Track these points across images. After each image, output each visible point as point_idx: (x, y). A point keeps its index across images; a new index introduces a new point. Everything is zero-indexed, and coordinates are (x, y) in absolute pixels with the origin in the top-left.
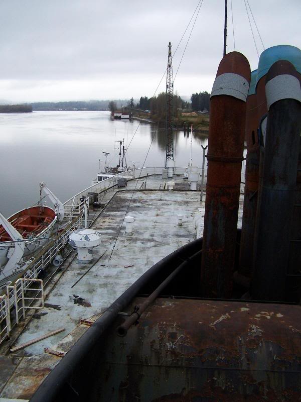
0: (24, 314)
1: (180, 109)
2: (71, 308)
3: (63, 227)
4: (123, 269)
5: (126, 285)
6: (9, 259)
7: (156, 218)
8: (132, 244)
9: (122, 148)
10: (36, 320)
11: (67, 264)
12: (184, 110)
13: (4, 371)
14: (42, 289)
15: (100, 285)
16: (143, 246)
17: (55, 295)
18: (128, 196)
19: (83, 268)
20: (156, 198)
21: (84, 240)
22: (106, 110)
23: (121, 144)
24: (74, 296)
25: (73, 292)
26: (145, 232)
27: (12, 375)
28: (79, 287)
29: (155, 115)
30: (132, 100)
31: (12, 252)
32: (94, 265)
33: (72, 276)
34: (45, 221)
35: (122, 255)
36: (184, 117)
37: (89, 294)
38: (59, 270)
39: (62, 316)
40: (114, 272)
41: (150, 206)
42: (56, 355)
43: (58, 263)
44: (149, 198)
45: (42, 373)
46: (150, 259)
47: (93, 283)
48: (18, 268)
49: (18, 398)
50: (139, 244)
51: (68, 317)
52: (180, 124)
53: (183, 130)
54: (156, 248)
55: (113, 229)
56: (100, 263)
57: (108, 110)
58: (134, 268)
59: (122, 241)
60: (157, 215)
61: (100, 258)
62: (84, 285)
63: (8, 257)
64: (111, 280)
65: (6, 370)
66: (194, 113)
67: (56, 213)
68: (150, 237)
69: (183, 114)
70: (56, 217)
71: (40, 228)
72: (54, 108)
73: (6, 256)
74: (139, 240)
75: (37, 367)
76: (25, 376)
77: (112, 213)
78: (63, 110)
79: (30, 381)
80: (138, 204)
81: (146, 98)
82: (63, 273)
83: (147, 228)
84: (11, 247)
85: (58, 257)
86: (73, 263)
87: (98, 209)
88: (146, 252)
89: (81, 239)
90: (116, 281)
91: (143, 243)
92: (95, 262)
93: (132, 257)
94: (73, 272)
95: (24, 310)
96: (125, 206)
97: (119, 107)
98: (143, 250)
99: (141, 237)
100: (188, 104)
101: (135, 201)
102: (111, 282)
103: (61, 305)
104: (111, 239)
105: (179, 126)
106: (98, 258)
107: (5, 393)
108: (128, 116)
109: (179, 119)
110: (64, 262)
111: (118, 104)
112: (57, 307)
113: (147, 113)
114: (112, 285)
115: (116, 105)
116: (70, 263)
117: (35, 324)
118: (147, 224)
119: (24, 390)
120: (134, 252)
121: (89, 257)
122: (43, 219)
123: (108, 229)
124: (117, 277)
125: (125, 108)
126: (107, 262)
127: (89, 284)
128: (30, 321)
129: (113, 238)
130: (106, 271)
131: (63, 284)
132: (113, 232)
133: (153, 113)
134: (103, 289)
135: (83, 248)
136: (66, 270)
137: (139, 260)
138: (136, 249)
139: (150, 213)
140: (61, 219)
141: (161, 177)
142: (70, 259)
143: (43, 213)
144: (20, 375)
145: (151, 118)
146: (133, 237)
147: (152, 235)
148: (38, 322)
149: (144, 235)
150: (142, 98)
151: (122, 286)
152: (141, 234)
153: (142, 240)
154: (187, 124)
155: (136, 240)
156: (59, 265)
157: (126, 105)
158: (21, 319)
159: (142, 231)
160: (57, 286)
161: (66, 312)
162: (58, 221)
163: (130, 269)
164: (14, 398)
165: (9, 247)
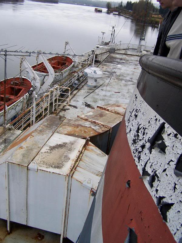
0: (57, 107)
1: (152, 12)
2: (84, 108)
3: (76, 70)
4: (114, 93)
5: (116, 102)
6: (44, 82)
7: (134, 70)
8: (120, 81)
9: (113, 31)
10: (63, 112)
11: (81, 86)
12: (154, 13)
13: (56, 122)
14: (69, 94)
15: (100, 99)
16: (126, 83)
17: (74, 101)
18: (117, 56)
19: (91, 89)
20: (134, 59)
21: (93, 73)
22: (104, 8)
23: (113, 28)
24: (85, 103)
25: (84, 100)
26: (127, 76)
27: (60, 125)
28: (88, 98)
29: (135, 14)
30: (122, 3)
31: (47, 79)
32: (97, 89)
33: (84, 92)
34: (66, 64)
35: (113, 86)
36: (154, 17)
37: (94, 103)
38: (77, 89)
39: (78, 111)
40: (108, 94)
41: (131, 63)
42: (84, 119)
43: (76, 85)
44: (130, 59)
45: (77, 126)
46: (130, 90)
47: (96, 98)
48: (49, 88)
49: (65, 135)
50: (123, 82)
51: (82, 113)
52: (150, 22)
53: (151, 26)
54: (134, 85)
55: (108, 72)
56: (100, 88)
57: (105, 8)
58: (120, 94)
59: (113, 79)
60: (135, 69)
61: (101, 86)
62: (91, 98)
63: (44, 81)
64: (106, 98)
65: (57, 122)
66: (160, 16)
67: (73, 61)
68: (130, 79)
69: (153, 16)
70: (73, 63)
71: (64, 68)
72: (72, 3)
73: (43, 80)
74: (123, 80)
75: (74, 123)
76: (68, 126)
77: (108, 64)
78: (77, 4)
79: (71, 129)
80: (123, 61)
81: (131, 2)
82: (79, 90)
83: (128, 74)
84: (47, 75)
85: (76, 82)
86: (84, 86)
87: (97, 63)
88: (128, 86)
89: (92, 72)
90: (110, 98)
91: (126, 82)
92: (97, 87)
93: (119, 88)
94: (85, 91)
95: (57, 104)
96: (116, 61)
97: (113, 6)
98: (126, 85)
99: (125, 79)
100: (157, 9)
101: (121, 59)
102: (107, 99)
103: (78, 106)
104: (107, 77)
105: (149, 23)
106: (99, 86)
107: (58, 131)
108: (117, 13)
109: (150, 19)
110: (80, 85)
111: (112, 4)
112: (75, 107)
113: (130, 12)
114: (107, 100)
115: (111, 5)
116: (83, 86)
117: (63, 113)
118: (128, 72)
119: (68, 132)
120: (121, 86)
121: (94, 84)
122: (65, 63)
123: (105, 71)
124: (110, 96)
125: (117, 8)
126: (104, 88)
127: (94, 98)
128: (60, 111)
129: (109, 77)
130: (104, 93)
131: (79, 96)
132: (108, 73)
133: (134, 13)
134: (102, 102)
135: (92, 78)
136: (81, 89)
137: (123, 90)
138: (122, 84)
139: (130, 67)
140: (76, 65)
141: (136, 50)
142: (83, 84)
143: (65, 60)
144: (65, 125)
145: (132, 16)
146: (120, 78)
147: (131, 78)
148: (64, 112)
149: (127, 77)
150: (128, 2)
151: (113, 102)
152: (125, 77)
153: (125, 80)
154: (154, 23)
155: (122, 80)
156: (77, 86)
157: (117, 6)
158: (55, 110)
159: (125, 76)
160: (75, 96)
161: (81, 110)
162: (73, 66)
163: (118, 94)
164: (63, 134)
165: (45, 75)
